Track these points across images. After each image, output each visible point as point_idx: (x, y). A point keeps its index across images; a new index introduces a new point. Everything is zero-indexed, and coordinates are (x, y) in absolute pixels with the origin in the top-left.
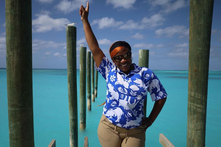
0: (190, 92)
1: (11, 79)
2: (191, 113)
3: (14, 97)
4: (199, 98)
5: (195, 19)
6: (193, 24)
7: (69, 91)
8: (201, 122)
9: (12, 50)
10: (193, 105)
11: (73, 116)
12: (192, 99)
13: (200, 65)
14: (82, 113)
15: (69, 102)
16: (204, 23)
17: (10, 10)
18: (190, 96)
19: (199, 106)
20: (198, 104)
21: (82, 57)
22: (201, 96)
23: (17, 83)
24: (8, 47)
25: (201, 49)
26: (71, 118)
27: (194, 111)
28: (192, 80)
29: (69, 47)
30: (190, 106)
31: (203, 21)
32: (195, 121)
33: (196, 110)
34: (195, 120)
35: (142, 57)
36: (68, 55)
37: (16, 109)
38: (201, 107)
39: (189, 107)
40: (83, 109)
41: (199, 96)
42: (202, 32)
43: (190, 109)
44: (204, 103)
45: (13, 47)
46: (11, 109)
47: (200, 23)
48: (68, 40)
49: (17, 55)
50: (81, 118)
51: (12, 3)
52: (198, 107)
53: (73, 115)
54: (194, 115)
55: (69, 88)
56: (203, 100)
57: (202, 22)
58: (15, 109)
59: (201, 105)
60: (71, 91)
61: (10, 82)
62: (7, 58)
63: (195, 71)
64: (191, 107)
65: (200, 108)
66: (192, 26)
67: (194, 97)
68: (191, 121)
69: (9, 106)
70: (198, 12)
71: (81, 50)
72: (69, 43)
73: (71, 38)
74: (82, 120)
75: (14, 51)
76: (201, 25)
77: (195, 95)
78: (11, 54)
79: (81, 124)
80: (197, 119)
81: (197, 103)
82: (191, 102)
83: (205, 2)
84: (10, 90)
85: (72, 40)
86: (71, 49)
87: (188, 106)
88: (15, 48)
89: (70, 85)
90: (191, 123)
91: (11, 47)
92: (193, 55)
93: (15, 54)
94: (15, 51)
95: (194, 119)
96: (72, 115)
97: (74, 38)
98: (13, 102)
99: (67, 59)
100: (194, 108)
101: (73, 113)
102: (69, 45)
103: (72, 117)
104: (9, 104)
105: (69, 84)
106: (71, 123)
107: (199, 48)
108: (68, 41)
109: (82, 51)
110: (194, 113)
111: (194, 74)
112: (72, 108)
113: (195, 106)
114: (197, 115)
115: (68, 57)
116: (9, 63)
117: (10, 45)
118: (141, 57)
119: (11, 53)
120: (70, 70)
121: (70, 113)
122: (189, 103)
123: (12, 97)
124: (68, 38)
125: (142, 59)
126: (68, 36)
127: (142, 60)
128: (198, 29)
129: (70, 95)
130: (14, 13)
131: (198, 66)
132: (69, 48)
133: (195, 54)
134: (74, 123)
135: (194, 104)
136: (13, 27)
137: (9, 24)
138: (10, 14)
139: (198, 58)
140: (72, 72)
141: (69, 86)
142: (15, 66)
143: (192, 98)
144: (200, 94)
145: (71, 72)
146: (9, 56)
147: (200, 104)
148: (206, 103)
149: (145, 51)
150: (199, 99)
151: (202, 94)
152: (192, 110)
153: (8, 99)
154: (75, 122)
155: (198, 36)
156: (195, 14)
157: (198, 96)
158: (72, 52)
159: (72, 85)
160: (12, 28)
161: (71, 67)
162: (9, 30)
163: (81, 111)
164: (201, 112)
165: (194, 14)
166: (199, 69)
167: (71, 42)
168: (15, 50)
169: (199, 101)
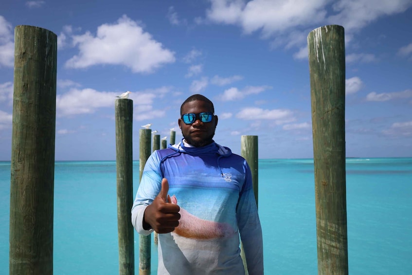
0: (319, 219)
1: (17, 208)
2: (322, 256)
3: (21, 240)
4: (334, 230)
5: (318, 101)
6: (315, 109)
7: (119, 211)
8: (339, 272)
9: (20, 160)
10: (325, 243)
11: (126, 258)
12: (323, 233)
13: (331, 175)
14: (144, 249)
15: (119, 232)
16: (332, 109)
17: (21, 96)
18: (319, 227)
19: (334, 244)
20: (333, 241)
21: (144, 147)
22: (335, 228)
23: (27, 215)
24: (14, 156)
25: (331, 149)
26: (122, 262)
27: (326, 253)
28: (321, 201)
29: (120, 134)
30: (319, 243)
31: (331, 106)
32: (329, 271)
33: (330, 252)
34: (329, 269)
35: (246, 148)
36: (118, 149)
37: (24, 262)
38: (338, 245)
39: (319, 246)
40: (145, 241)
41: (333, 227)
42: (330, 123)
43: (320, 249)
44: (342, 240)
45: (23, 155)
46: (14, 262)
47: (326, 109)
48: (119, 122)
49: (29, 168)
50: (141, 259)
51: (24, 86)
52: (333, 247)
53: (126, 256)
54: (327, 260)
55: (119, 206)
56: (339, 234)
57: (329, 107)
58: (22, 261)
59: (337, 243)
60: (122, 212)
61: (15, 215)
62: (12, 174)
63: (324, 185)
64: (321, 245)
65: (336, 248)
66: (314, 112)
67: (325, 229)
68: (323, 271)
69: (11, 256)
70: (322, 91)
71: (142, 134)
72: (120, 126)
73: (123, 118)
74: (143, 262)
75: (24, 162)
76: (328, 111)
77: (326, 225)
78: (18, 168)
79: (142, 270)
80: (333, 267)
81: (331, 240)
82: (321, 237)
83: (331, 77)
84: (15, 228)
85: (125, 121)
86: (124, 137)
87: (318, 243)
88: (27, 157)
89: (122, 200)
90: (323, 273)
91: (20, 156)
92: (320, 159)
93: (26, 167)
94: (26, 163)
95: (328, 267)
96: (124, 256)
97: (128, 119)
98: (19, 248)
99: (116, 155)
100: (327, 247)
101: (126, 252)
102: (119, 131)
103: (124, 259)
104: (11, 252)
105: (119, 199)
106: (122, 271)
107: (328, 148)
108: (118, 124)
109: (144, 137)
110: (327, 257)
111: (323, 191)
112: (125, 242)
113: (328, 244)
114: (332, 260)
115: (117, 151)
116: (15, 182)
117: (18, 152)
118: (244, 149)
119: (19, 166)
120: (121, 174)
121: (120, 252)
122: (319, 239)
123: (17, 241)
124: (118, 119)
125: (247, 151)
126: (118, 116)
127: (247, 154)
128: (323, 118)
129: (121, 219)
130: (27, 101)
131: (328, 178)
132: (119, 136)
133: (322, 157)
134: (128, 271)
135: (326, 240)
136: (25, 124)
137: (18, 118)
138: (20, 103)
139: (327, 163)
140: (125, 177)
141: (119, 203)
142: (25, 188)
143: (322, 231)
144: (334, 223)
145: (123, 178)
146: (16, 171)
147: (335, 241)
148: (345, 238)
149: (252, 137)
150: (334, 233)
151: (338, 224)
152: (324, 251)
153: (11, 243)
154: (129, 268)
155: (324, 129)
156: (318, 93)
157: (331, 227)
158: (124, 143)
159: (125, 200)
160: (23, 125)
161: (123, 169)
162: (18, 128)
163: (142, 246)
164: (338, 253)
165: (316, 94)
166: (329, 182)
167: (124, 125)
168: (27, 160)
169: (334, 236)
